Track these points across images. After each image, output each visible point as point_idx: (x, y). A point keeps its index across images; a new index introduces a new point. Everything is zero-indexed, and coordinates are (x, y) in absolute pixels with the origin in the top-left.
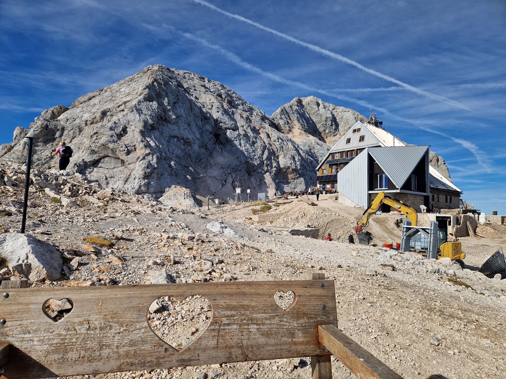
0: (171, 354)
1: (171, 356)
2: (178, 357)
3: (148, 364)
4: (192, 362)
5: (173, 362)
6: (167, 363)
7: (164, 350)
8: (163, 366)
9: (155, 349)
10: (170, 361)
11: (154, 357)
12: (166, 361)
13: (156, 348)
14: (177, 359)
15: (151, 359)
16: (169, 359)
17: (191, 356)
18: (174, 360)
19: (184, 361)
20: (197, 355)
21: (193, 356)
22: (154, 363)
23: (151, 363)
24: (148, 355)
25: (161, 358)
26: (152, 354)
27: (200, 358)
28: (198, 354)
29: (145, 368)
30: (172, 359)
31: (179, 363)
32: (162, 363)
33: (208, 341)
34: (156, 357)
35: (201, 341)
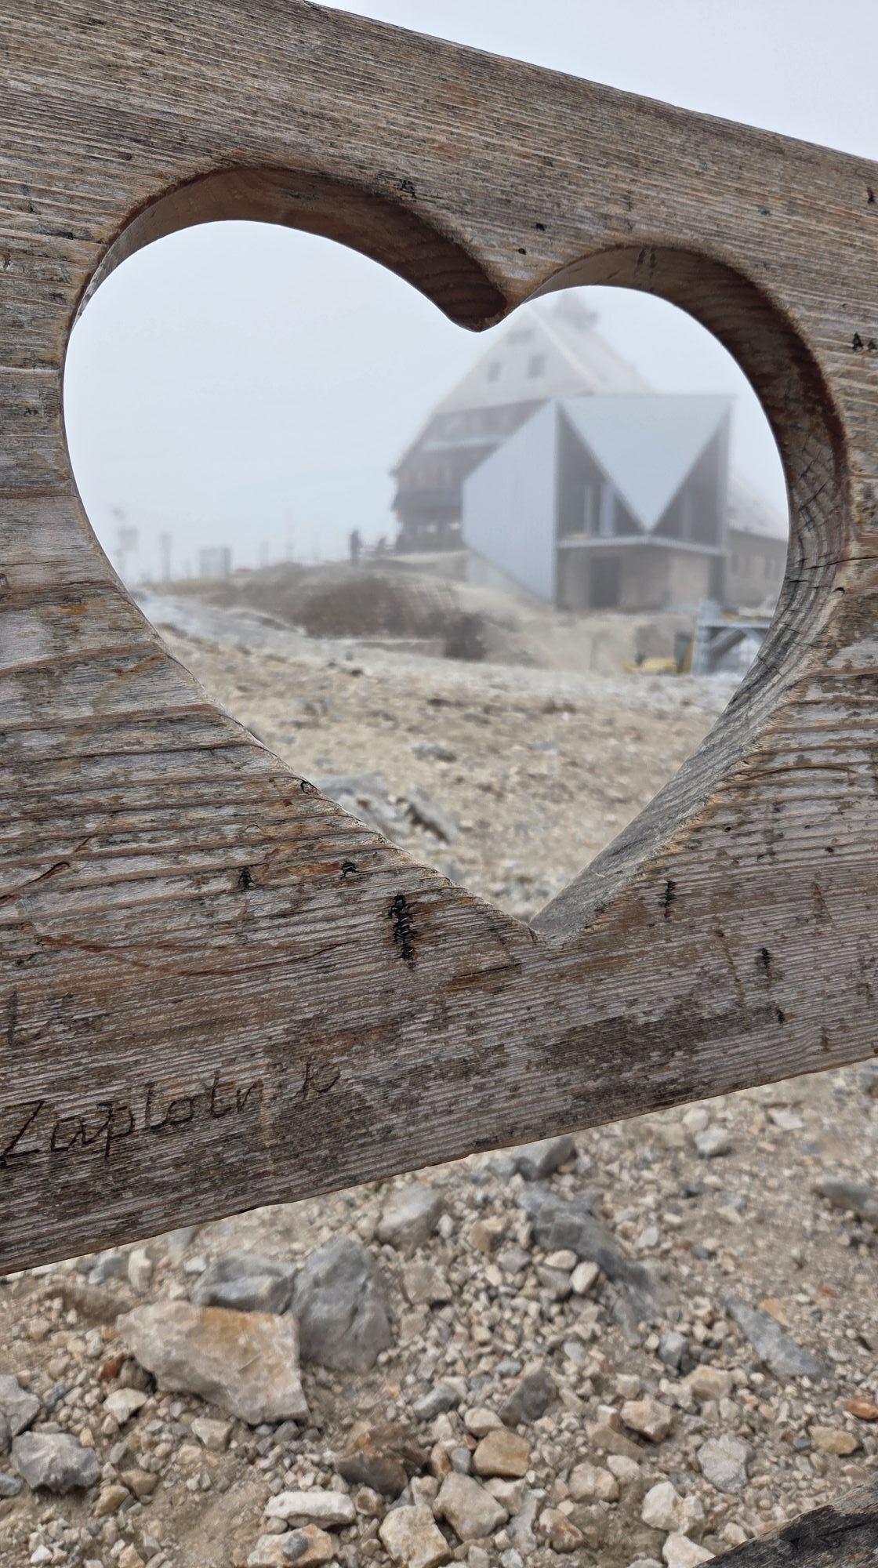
0: (468, 979)
1: (478, 999)
2: (556, 1006)
3: (175, 1147)
4: (710, 1051)
5: (512, 1074)
6: (438, 1093)
7: (370, 923)
8: (387, 1134)
9: (248, 919)
10: (465, 1070)
11: (251, 1035)
12: (419, 1075)
13: (262, 903)
14: (553, 1028)
15: (205, 1072)
16: (455, 1044)
17: (687, 980)
18: (515, 1048)
19: (632, 1053)
20: (746, 964)
21: (716, 982)
22: (267, 1116)
23: (216, 1130)
24: (154, 1015)
25: (355, 1035)
26: (215, 994)
27: (783, 995)
28: (765, 957)
29: (130, 1203)
30: (490, 1039)
31: (579, 1080)
32: (372, 1098)
33: (844, 805)
34: (277, 1031)
35: (778, 806)
